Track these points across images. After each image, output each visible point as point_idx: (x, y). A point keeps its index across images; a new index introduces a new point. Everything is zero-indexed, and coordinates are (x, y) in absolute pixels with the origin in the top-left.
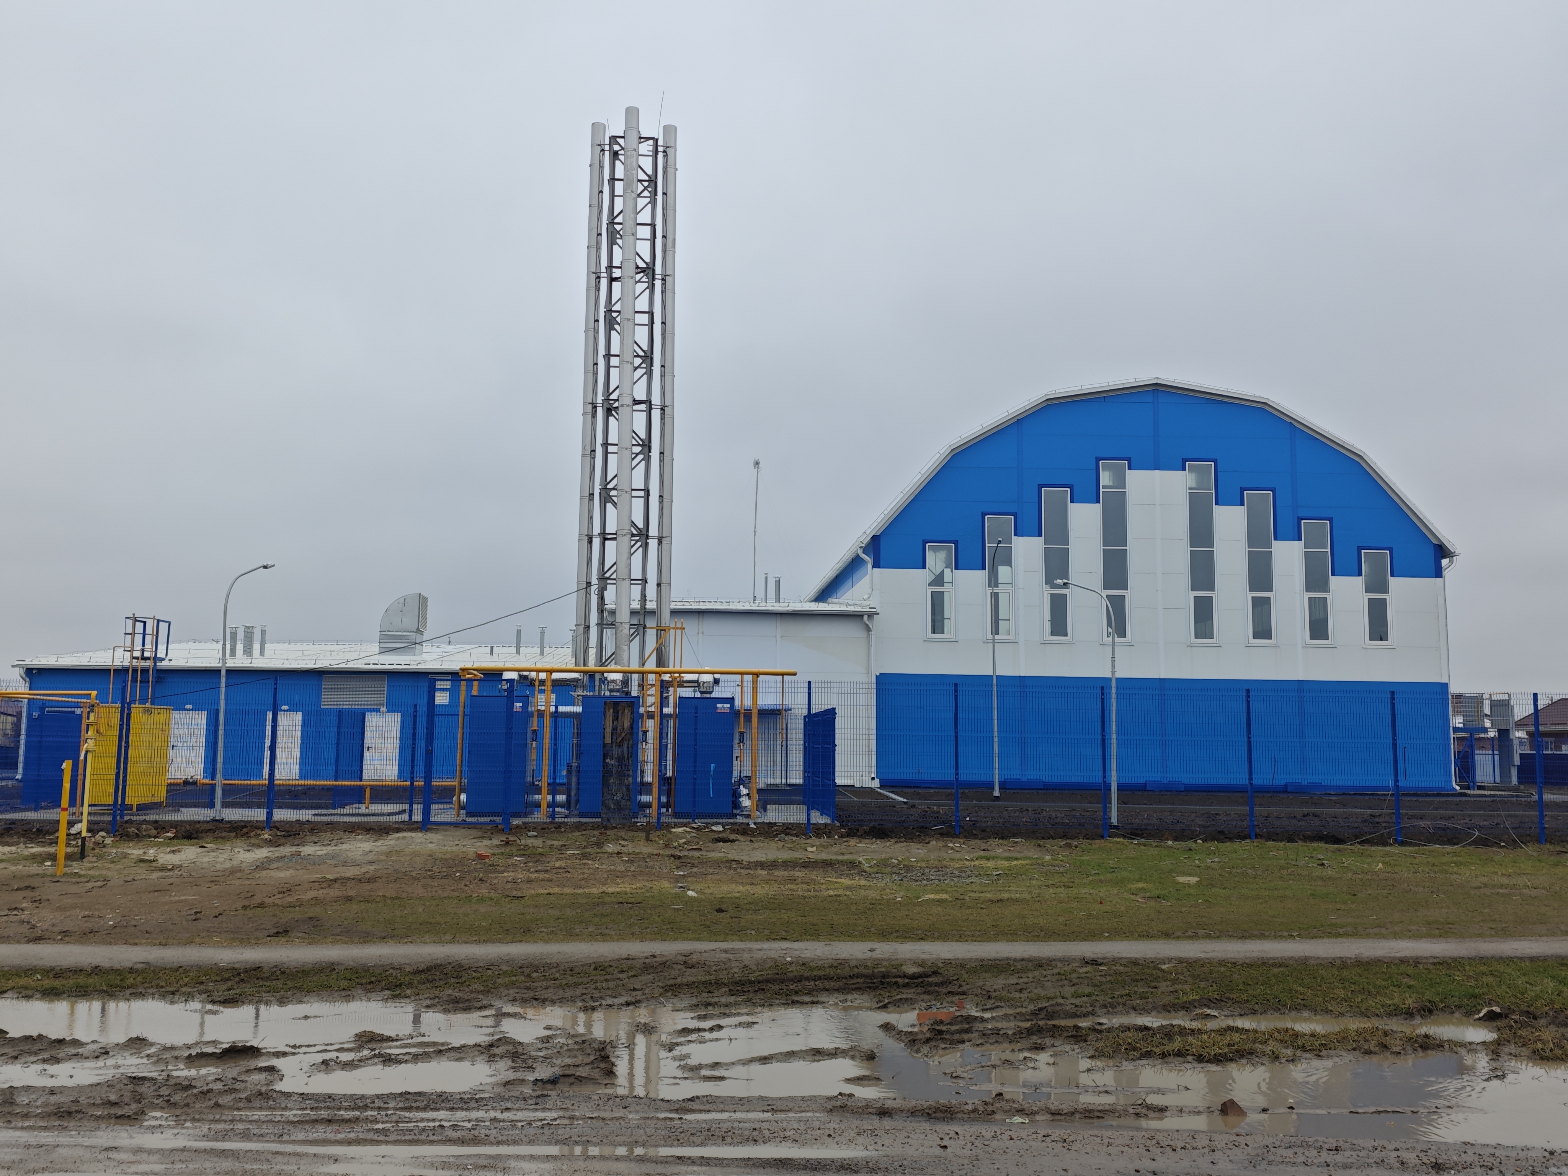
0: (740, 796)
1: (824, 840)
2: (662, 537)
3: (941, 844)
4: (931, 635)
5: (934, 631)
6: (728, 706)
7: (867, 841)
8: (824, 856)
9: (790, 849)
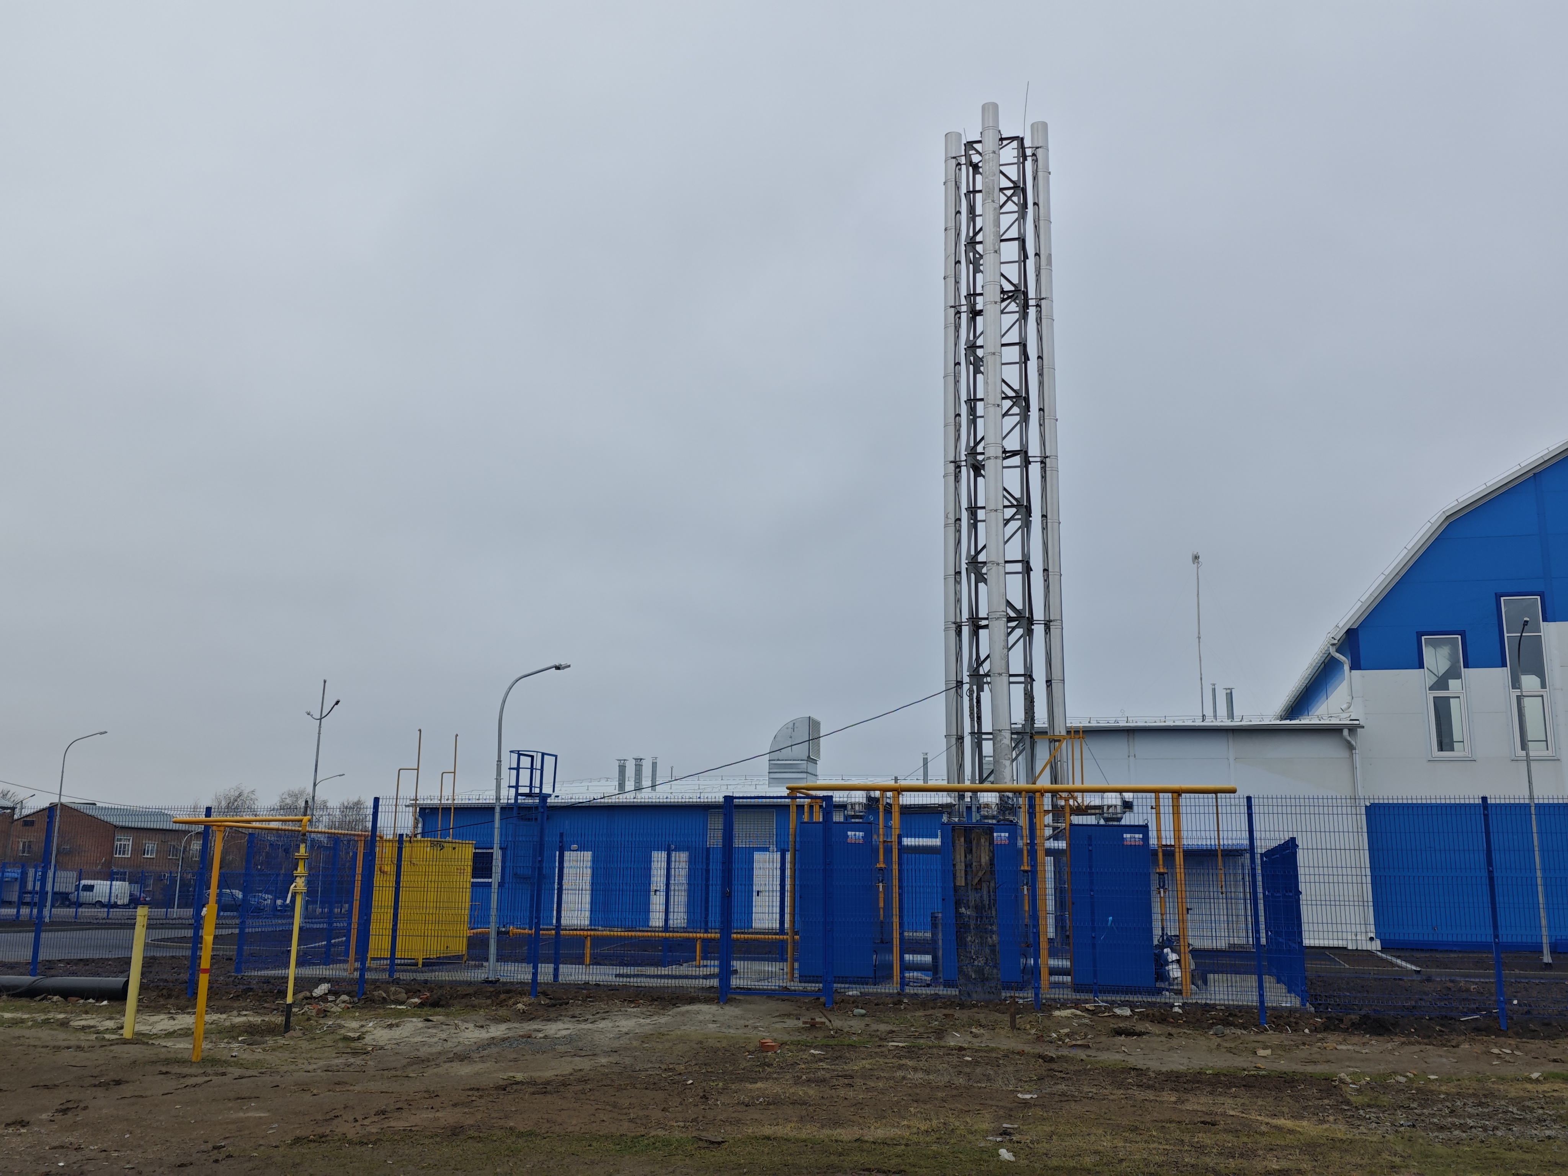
0: (1167, 963)
1: (1286, 1037)
2: (1050, 621)
3: (1478, 1048)
4: (1436, 753)
5: (1441, 748)
6: (1141, 836)
7: (1355, 1039)
8: (1283, 1065)
9: (1230, 1050)
